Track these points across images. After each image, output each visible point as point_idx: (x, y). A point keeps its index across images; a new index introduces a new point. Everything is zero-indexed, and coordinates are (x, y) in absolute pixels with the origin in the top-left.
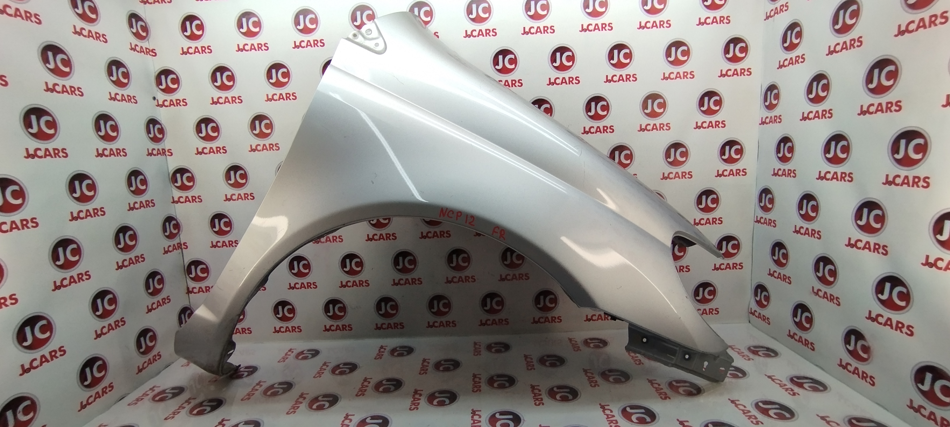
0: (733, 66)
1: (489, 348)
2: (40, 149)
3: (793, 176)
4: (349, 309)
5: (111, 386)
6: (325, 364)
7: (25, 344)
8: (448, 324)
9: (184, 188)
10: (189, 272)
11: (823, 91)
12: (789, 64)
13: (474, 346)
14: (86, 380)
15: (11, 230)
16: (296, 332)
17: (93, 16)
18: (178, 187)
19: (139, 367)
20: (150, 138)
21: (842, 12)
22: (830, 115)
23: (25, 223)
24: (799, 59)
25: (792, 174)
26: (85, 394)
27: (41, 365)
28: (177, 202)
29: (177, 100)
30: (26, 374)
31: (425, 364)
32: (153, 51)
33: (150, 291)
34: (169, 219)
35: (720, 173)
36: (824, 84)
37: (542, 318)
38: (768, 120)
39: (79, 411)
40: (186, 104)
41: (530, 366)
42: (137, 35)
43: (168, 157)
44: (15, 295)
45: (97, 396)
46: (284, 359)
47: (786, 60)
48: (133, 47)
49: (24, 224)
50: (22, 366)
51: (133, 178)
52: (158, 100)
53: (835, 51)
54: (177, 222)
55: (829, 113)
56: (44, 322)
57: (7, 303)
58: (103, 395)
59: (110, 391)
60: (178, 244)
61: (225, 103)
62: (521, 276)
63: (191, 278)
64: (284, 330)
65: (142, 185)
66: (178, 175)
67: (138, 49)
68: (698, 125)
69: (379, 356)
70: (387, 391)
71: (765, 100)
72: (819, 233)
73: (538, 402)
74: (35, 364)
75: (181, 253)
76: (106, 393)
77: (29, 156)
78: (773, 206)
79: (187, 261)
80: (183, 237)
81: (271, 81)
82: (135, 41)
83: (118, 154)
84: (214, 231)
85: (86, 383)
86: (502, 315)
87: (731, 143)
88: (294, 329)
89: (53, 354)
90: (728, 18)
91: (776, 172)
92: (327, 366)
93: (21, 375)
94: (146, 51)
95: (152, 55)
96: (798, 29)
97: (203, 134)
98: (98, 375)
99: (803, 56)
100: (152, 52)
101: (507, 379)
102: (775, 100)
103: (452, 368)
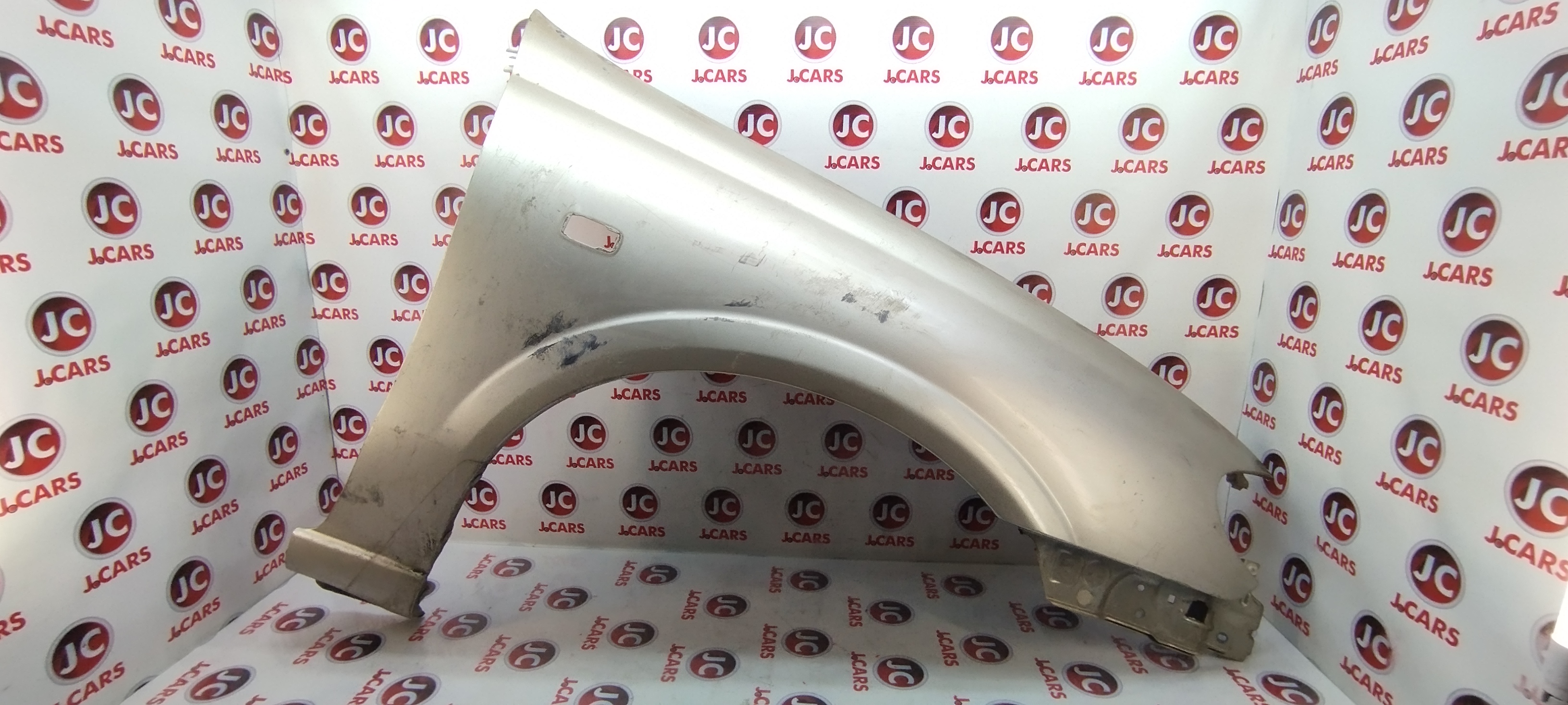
0: (1235, 156)
1: (795, 580)
2: (111, 249)
3: (1311, 354)
4: (580, 500)
5: (216, 603)
6: (538, 587)
7: (92, 546)
8: (734, 534)
9: (330, 295)
10: (338, 425)
11: (1375, 224)
12: (1328, 166)
13: (772, 575)
14: (180, 595)
15: (70, 377)
16: (497, 528)
17: (194, 26)
18: (322, 294)
19: (257, 573)
20: (280, 217)
21: (1420, 99)
22: (1380, 267)
23: (90, 364)
24: (1344, 161)
25: (1310, 350)
26: (177, 616)
27: (115, 575)
28: (321, 317)
29: (322, 156)
30: (93, 590)
31: (693, 600)
32: (285, 74)
33: (276, 457)
34: (308, 344)
35: (1195, 330)
36: (1377, 214)
37: (883, 537)
38: (1282, 252)
39: (170, 640)
40: (337, 164)
41: (855, 620)
42: (262, 50)
43: (306, 244)
44: (75, 474)
45: (196, 618)
46: (477, 572)
47: (1324, 158)
48: (255, 70)
49: (90, 366)
50: (88, 578)
51: (252, 283)
52: (292, 155)
53: (1402, 162)
54: (320, 348)
55: (1380, 263)
56: (119, 512)
57: (65, 486)
58: (204, 616)
59: (215, 610)
60: (320, 381)
61: (397, 166)
62: (854, 471)
63: (339, 434)
64: (479, 525)
65: (267, 293)
66: (323, 276)
67: (263, 72)
68: (1165, 250)
69: (623, 580)
70: (630, 644)
71: (1283, 218)
72: (1339, 455)
73: (859, 685)
74: (106, 575)
75: (325, 397)
76: (210, 613)
77: (96, 260)
78: (1273, 394)
79: (334, 408)
80: (329, 371)
81: (470, 133)
82: (258, 60)
83: (230, 246)
84: (376, 366)
85: (180, 600)
86: (821, 528)
87: (1217, 283)
88: (494, 524)
89: (132, 558)
90: (1235, 75)
91: (1285, 340)
92: (542, 591)
93: (86, 591)
94: (275, 74)
95: (285, 82)
96: (1348, 110)
97: (363, 213)
98: (197, 587)
99: (1351, 158)
100: (284, 76)
101: (816, 638)
102: (1298, 221)
103: (733, 610)
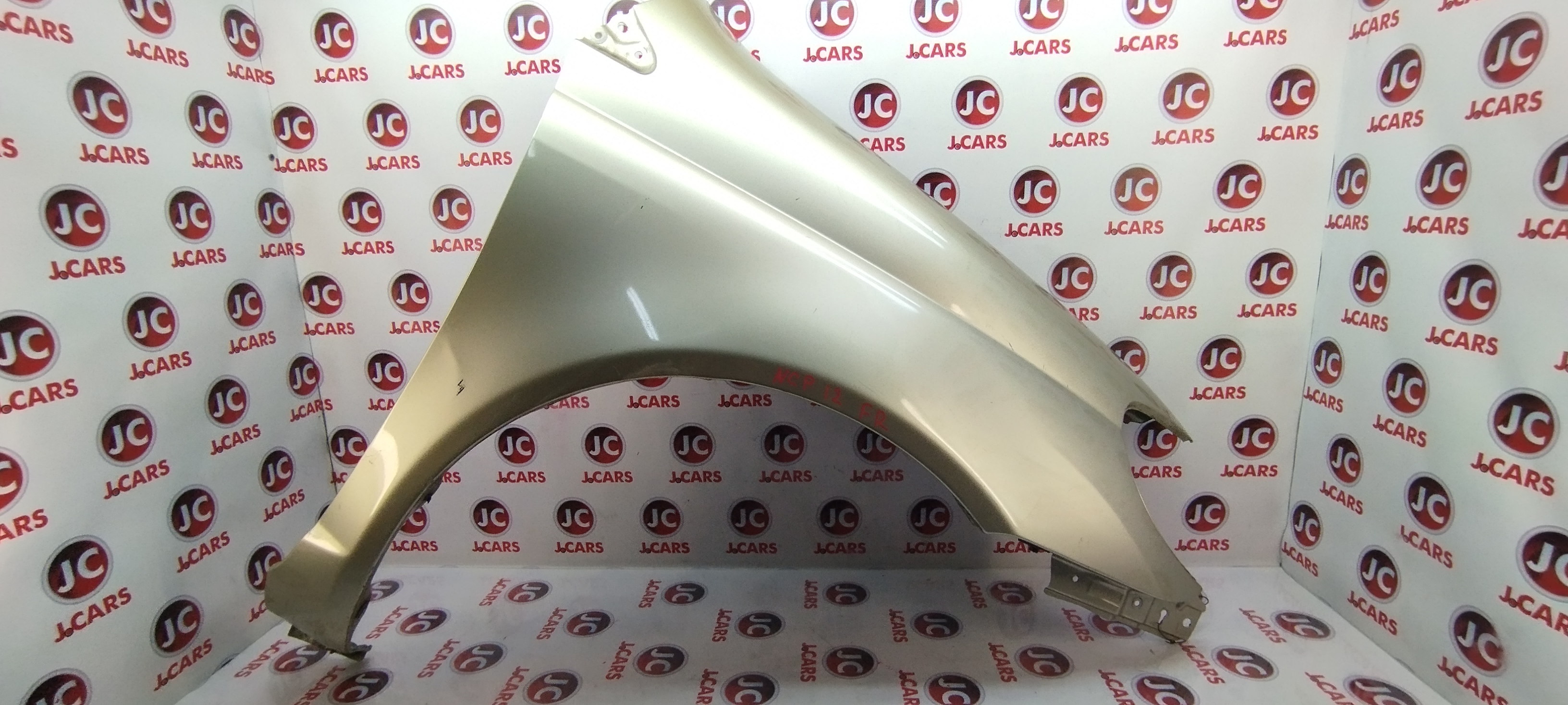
0: (1285, 121)
1: (831, 593)
2: (76, 262)
3: (1381, 329)
4: (598, 519)
5: (208, 645)
6: (556, 613)
7: (63, 590)
8: (763, 547)
9: (324, 309)
10: (336, 448)
11: (1454, 183)
12: (1391, 125)
13: (806, 590)
14: (166, 639)
15: (31, 404)
16: (510, 551)
17: (163, 21)
18: (314, 308)
19: (253, 610)
20: (266, 227)
21: (1504, 42)
22: (1462, 229)
24: (1411, 118)
25: (1380, 325)
26: (165, 662)
27: (90, 621)
28: (314, 333)
29: (309, 160)
30: (65, 639)
31: (724, 620)
32: (268, 74)
33: (269, 484)
34: (301, 362)
35: (1248, 309)
36: (1456, 171)
37: (922, 544)
38: (1341, 222)
40: (326, 168)
41: (900, 635)
42: (240, 48)
43: (296, 256)
44: (41, 511)
45: (185, 663)
46: (491, 599)
47: (1386, 116)
48: (234, 69)
49: (54, 391)
50: (60, 626)
51: (237, 297)
52: (278, 161)
53: (1484, 113)
54: (315, 366)
55: (1462, 225)
56: (93, 551)
57: (30, 525)
58: (195, 661)
59: (206, 653)
60: (316, 402)
61: (390, 168)
62: (889, 475)
63: (337, 457)
64: (491, 548)
65: (254, 308)
66: (315, 288)
67: (242, 72)
68: (1213, 226)
69: (647, 601)
70: (658, 670)
71: (1340, 185)
72: (1423, 436)
74: (80, 621)
75: (322, 419)
76: (201, 657)
77: (58, 275)
78: (1339, 374)
79: (332, 430)
80: (325, 390)
81: (467, 130)
82: (236, 59)
83: (211, 258)
84: (375, 383)
85: (166, 645)
86: (854, 538)
87: (1272, 258)
88: (506, 546)
89: (110, 601)
90: (1283, 34)
91: (1349, 316)
92: (561, 617)
93: (58, 640)
94: (257, 74)
95: (268, 83)
96: (1413, 63)
97: (356, 220)
98: (184, 629)
99: (1420, 114)
100: (266, 77)
101: (859, 657)
102: (1358, 186)
103: (767, 630)
